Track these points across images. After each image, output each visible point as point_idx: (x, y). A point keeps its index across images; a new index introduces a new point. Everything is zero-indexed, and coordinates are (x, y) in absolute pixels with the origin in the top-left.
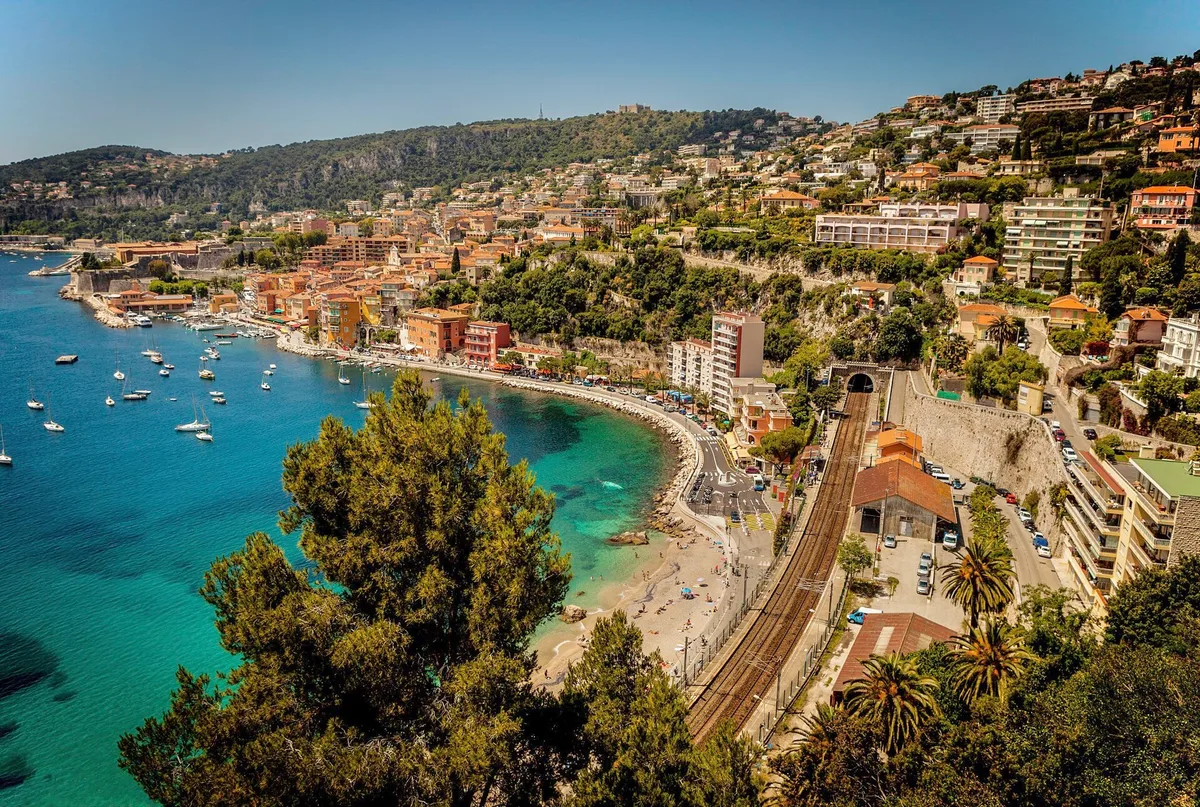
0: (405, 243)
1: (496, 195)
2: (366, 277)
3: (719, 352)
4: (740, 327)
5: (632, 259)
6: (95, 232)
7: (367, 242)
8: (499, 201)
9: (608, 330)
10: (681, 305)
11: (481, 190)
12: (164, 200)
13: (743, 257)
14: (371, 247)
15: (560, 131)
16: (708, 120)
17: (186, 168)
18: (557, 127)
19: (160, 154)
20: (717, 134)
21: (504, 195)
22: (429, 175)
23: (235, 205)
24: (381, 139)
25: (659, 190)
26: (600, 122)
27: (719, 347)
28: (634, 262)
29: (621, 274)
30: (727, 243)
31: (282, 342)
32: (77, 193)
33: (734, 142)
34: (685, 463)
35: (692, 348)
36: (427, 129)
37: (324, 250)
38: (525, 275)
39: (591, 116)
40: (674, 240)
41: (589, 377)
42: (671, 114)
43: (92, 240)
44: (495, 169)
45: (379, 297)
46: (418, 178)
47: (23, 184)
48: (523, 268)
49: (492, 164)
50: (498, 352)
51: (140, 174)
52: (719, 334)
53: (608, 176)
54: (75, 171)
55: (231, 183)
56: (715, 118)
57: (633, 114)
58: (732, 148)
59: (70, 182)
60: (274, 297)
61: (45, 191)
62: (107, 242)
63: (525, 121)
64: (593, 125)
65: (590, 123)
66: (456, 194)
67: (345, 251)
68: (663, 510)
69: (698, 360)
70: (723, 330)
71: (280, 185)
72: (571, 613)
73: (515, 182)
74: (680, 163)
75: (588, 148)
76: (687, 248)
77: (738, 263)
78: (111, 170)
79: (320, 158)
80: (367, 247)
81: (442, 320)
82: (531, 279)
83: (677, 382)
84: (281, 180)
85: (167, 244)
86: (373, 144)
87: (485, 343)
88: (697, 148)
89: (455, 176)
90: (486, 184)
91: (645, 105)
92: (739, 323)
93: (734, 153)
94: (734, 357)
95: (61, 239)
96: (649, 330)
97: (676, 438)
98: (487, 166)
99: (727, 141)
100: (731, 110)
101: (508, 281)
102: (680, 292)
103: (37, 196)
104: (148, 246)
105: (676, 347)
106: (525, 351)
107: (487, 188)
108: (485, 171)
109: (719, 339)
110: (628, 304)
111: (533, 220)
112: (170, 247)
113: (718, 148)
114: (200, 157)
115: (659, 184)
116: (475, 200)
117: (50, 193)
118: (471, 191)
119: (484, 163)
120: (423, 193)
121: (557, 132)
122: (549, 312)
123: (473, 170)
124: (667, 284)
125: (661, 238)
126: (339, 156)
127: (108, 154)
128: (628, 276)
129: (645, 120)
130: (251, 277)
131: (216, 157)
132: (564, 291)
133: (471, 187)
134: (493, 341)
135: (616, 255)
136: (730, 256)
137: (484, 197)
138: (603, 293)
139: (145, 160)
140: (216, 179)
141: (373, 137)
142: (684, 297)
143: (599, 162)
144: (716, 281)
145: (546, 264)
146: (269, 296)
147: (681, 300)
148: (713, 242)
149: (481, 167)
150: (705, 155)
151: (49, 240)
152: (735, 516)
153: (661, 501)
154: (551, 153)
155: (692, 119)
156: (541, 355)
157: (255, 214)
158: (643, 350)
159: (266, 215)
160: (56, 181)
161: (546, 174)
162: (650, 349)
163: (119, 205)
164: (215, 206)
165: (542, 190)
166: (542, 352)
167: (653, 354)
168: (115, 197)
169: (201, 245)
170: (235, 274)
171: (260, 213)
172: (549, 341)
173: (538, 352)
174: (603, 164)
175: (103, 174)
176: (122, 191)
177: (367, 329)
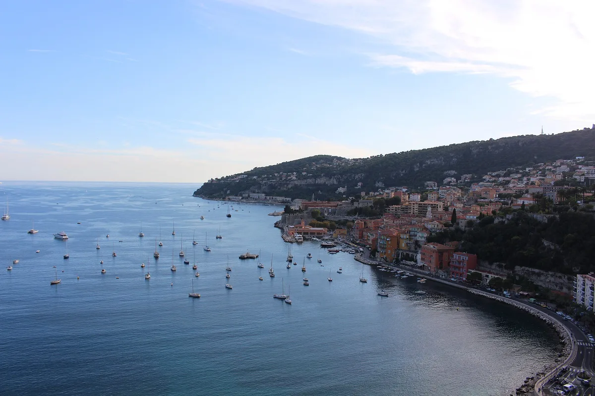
0: (437, 205)
1: (507, 179)
2: (412, 224)
7: (421, 204)
8: (508, 182)
11: (498, 176)
12: (337, 181)
14: (421, 207)
17: (350, 166)
18: (551, 139)
22: (470, 168)
23: (369, 184)
24: (447, 148)
26: (579, 135)
28: (559, 220)
29: (550, 229)
31: (357, 257)
32: (300, 178)
35: (589, 279)
37: (396, 208)
39: (575, 131)
41: (521, 292)
43: (301, 199)
44: (510, 163)
45: (408, 234)
47: (279, 173)
50: (467, 272)
53: (580, 166)
54: (301, 167)
55: (369, 171)
59: (297, 172)
60: (362, 231)
61: (288, 176)
66: (484, 178)
67: (407, 208)
71: (391, 173)
73: (520, 171)
75: (570, 150)
78: (316, 167)
79: (414, 159)
80: (419, 207)
81: (438, 250)
82: (494, 229)
84: (393, 171)
87: (462, 266)
90: (502, 172)
95: (290, 199)
96: (565, 264)
101: (481, 228)
103: (283, 179)
104: (315, 203)
105: (580, 277)
106: (485, 272)
108: (503, 165)
110: (552, 247)
111: (521, 193)
112: (325, 204)
116: (495, 181)
117: (289, 178)
118: (493, 177)
120: (467, 177)
134: (465, 264)
135: (548, 216)
137: (501, 179)
138: (537, 239)
139: (332, 162)
143: (577, 158)
145: (504, 220)
146: (360, 231)
151: (284, 199)
156: (493, 276)
157: (378, 188)
158: (560, 277)
159: (383, 189)
160: (292, 172)
161: (540, 166)
162: (565, 277)
163: (317, 182)
164: (360, 184)
165: (536, 176)
166: (494, 274)
167: (566, 281)
168: (315, 179)
169: (340, 203)
170: (350, 218)
171: (380, 188)
172: (500, 266)
173: (491, 273)
174: (579, 159)
175: (313, 168)
176: (319, 176)
177: (400, 252)
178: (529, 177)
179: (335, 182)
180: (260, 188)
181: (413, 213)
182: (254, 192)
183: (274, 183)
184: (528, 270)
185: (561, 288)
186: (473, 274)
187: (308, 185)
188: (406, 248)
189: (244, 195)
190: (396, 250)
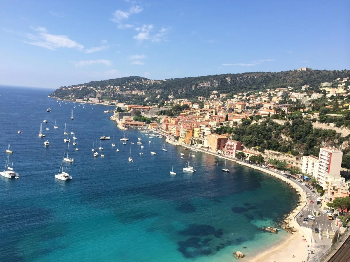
0: (212, 111)
1: (248, 97)
2: (198, 122)
3: (321, 162)
4: (331, 154)
5: (291, 123)
6: (124, 101)
7: (200, 110)
8: (249, 100)
9: (279, 148)
10: (309, 142)
11: (243, 96)
12: (145, 93)
13: (338, 126)
14: (202, 112)
15: (275, 76)
16: (335, 74)
17: (152, 84)
18: (274, 75)
19: (146, 79)
20: (338, 79)
21: (251, 98)
22: (226, 90)
23: (164, 96)
24: (212, 77)
25: (310, 99)
26: (291, 73)
27: (322, 160)
28: (291, 124)
29: (286, 129)
30: (332, 120)
31: (167, 140)
32: (122, 90)
33: (345, 82)
34: (300, 204)
35: (311, 159)
36: (228, 74)
37: (186, 112)
38: (250, 126)
39: (288, 71)
40: (310, 117)
41: (269, 165)
42: (320, 71)
43: (123, 103)
44: (250, 88)
45: (199, 128)
46: (223, 90)
47: (108, 86)
48: (249, 123)
49: (249, 87)
50: (236, 152)
51: (140, 85)
52: (322, 155)
53: (291, 93)
54: (122, 83)
55: (165, 88)
56: (339, 73)
57: (304, 71)
58: (344, 84)
59: (120, 86)
60: (168, 125)
61: (114, 88)
62: (127, 104)
63: (263, 72)
64: (288, 74)
65: (287, 74)
66: (234, 96)
67: (193, 112)
68: (286, 221)
69: (313, 164)
70: (324, 153)
71: (179, 90)
72: (238, 255)
73: (256, 93)
74: (321, 89)
75: (285, 83)
76: (314, 121)
77: (335, 128)
78: (132, 84)
79: (192, 82)
80: (200, 112)
81: (218, 138)
82: (251, 127)
83: (303, 171)
84: (179, 89)
85: (141, 106)
86: (209, 79)
87: (232, 148)
88: (328, 84)
89: (235, 90)
90: (245, 94)
91: (309, 68)
92: (331, 151)
93: (345, 86)
94: (328, 165)
96: (295, 150)
97: (299, 194)
98: (247, 88)
99: (342, 82)
100: (345, 70)
101: (243, 127)
102: (309, 137)
103: (111, 90)
104: (136, 106)
105: (305, 158)
106: (246, 152)
107: (245, 95)
108: (246, 89)
109: (322, 157)
110: (287, 140)
111: (259, 107)
112: (142, 107)
113: (338, 84)
114: (157, 81)
115: (310, 96)
116: (241, 99)
118: (240, 96)
119: (246, 86)
120: (223, 95)
121: (274, 77)
122: (257, 139)
123: (241, 89)
124: (304, 134)
125: (304, 116)
126: (198, 82)
127: (131, 79)
128: (289, 129)
129: (309, 73)
130: (163, 118)
131: (161, 81)
132: (263, 133)
133: (240, 94)
134: (235, 147)
135: (284, 121)
136: (332, 125)
137: (244, 98)
138: (278, 135)
139: (142, 81)
140: (160, 87)
141: (210, 76)
142: (311, 139)
143: (289, 87)
144: (325, 134)
145: (258, 122)
146: (166, 125)
147: (309, 140)
148: (326, 119)
149: (244, 88)
150: (332, 87)
151: (112, 102)
152: (317, 231)
153: (286, 218)
154: (270, 84)
155: (328, 73)
156: (252, 155)
157: (170, 99)
158: (291, 157)
159: (173, 99)
160: (117, 86)
161: (267, 91)
162: (294, 157)
163: (132, 93)
164: (159, 96)
165: (265, 96)
166: (252, 153)
167: (295, 159)
168: (131, 91)
169: (151, 107)
170: (159, 117)
171: (172, 99)
172: (255, 149)
173: (250, 153)
174: (290, 88)
175: (130, 84)
176: (134, 89)
177: (194, 138)
178: (261, 97)
179: (144, 94)
180: (95, 95)
181: (197, 115)
182: (92, 97)
183: (105, 92)
184: (272, 152)
185: (292, 163)
186: (239, 153)
187: (127, 95)
188: (198, 136)
189: (85, 99)
190: (191, 137)
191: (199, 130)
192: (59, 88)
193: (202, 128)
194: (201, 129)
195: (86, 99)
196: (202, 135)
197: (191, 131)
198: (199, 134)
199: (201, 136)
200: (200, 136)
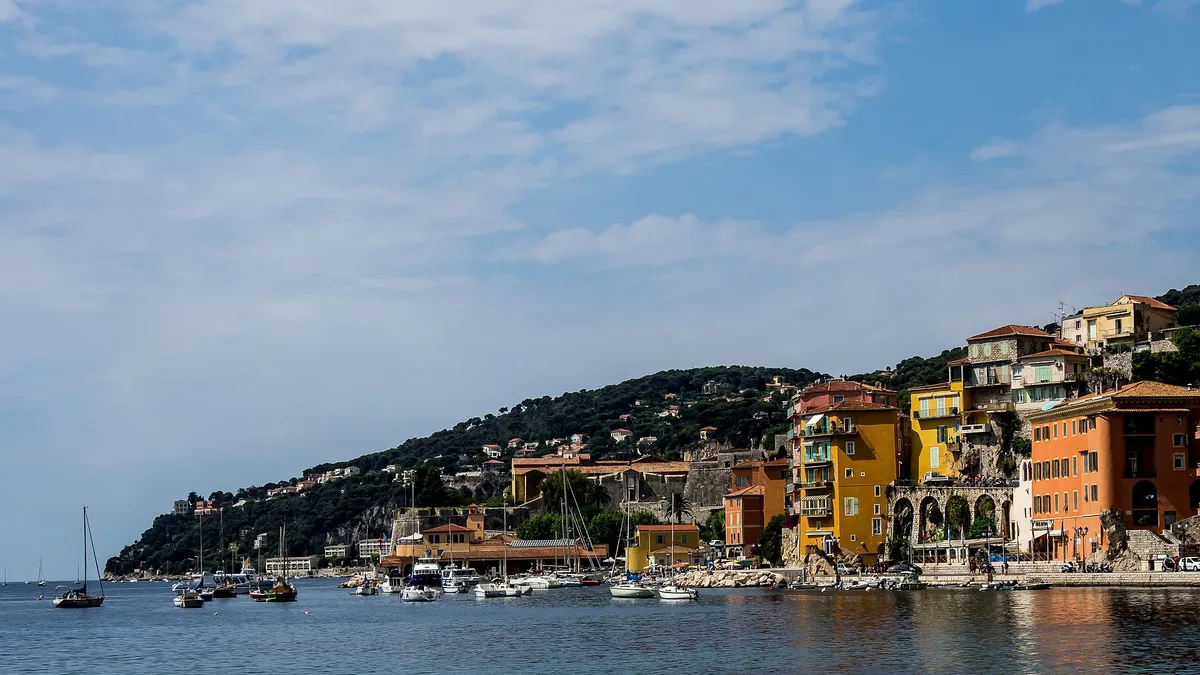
45: (958, 385)
81: (1120, 402)
175: (665, 414)
176: (690, 442)
177: (916, 498)
188: (951, 470)
189: (330, 552)
190: (889, 491)
191: (958, 403)
192: (170, 510)
193: (981, 377)
194: (973, 395)
195: (340, 550)
196: (989, 455)
197: (881, 437)
198: (966, 448)
199: (985, 461)
200: (972, 469)
